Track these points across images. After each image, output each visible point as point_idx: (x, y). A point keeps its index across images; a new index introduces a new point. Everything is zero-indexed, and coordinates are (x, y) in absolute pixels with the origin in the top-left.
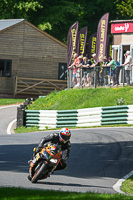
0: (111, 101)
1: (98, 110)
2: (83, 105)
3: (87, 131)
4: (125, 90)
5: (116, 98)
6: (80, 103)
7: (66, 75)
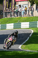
0: (16, 21)
1: (13, 24)
2: (8, 23)
3: (9, 30)
4: (20, 18)
5: (17, 20)
7: (2, 14)
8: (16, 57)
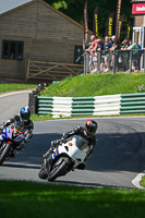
0: (131, 88)
1: (117, 98)
5: (137, 85)
6: (97, 89)
8: (107, 206)
